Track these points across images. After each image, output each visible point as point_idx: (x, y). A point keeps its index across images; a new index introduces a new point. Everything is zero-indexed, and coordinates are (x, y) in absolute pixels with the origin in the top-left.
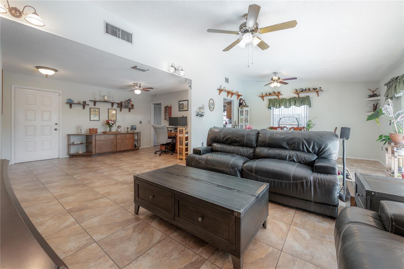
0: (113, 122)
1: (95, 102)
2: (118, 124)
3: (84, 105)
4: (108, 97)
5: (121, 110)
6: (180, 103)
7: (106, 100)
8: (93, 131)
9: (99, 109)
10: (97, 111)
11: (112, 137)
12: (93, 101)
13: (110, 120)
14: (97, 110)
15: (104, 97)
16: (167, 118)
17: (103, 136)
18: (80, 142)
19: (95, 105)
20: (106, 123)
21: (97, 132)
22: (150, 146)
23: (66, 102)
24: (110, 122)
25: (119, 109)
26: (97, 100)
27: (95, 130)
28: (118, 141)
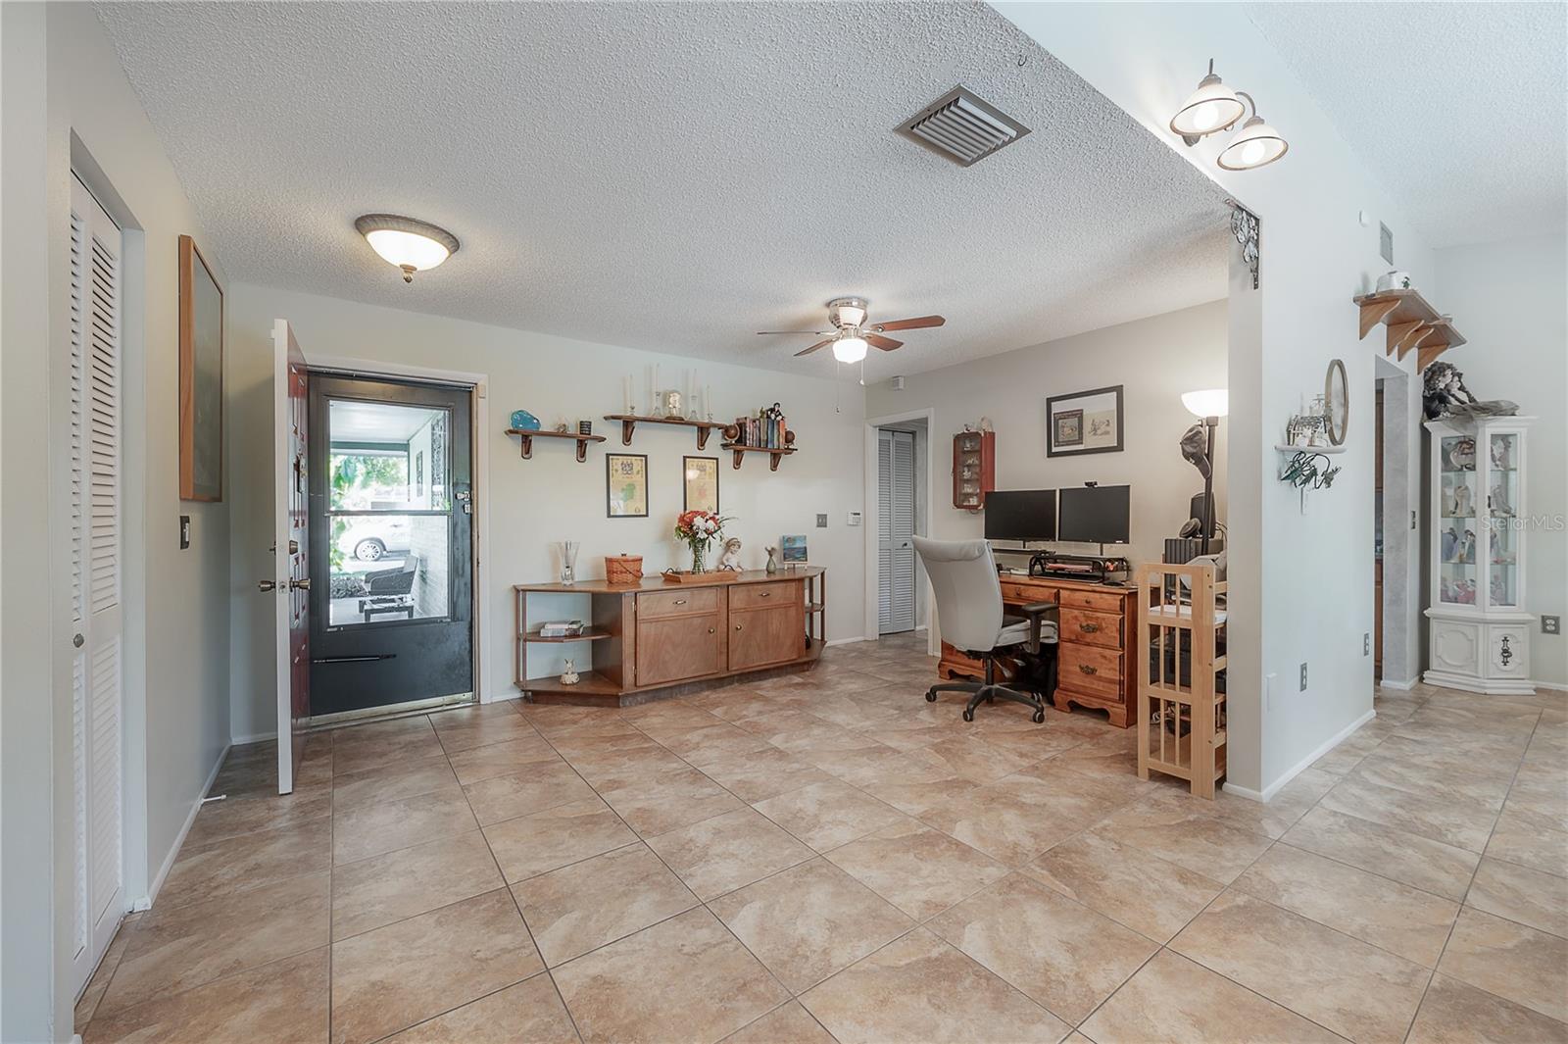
0: (711, 524)
1: (628, 424)
2: (729, 531)
3: (583, 439)
4: (684, 399)
5: (737, 464)
6: (1057, 407)
7: (675, 413)
8: (623, 570)
9: (646, 456)
10: (635, 470)
11: (709, 600)
12: (621, 421)
13: (697, 513)
14: (638, 464)
15: (665, 397)
16: (971, 495)
17: (670, 595)
18: (566, 626)
19: (627, 439)
20: (679, 528)
21: (638, 575)
22: (861, 638)
23: (508, 429)
24: (698, 521)
25: (727, 458)
26: (637, 414)
27: (631, 567)
28: (735, 621)
